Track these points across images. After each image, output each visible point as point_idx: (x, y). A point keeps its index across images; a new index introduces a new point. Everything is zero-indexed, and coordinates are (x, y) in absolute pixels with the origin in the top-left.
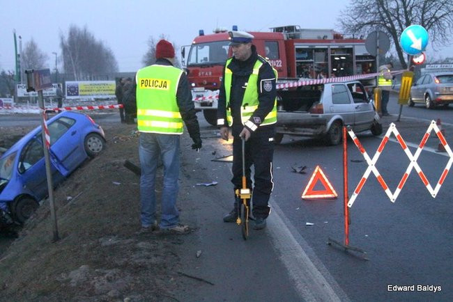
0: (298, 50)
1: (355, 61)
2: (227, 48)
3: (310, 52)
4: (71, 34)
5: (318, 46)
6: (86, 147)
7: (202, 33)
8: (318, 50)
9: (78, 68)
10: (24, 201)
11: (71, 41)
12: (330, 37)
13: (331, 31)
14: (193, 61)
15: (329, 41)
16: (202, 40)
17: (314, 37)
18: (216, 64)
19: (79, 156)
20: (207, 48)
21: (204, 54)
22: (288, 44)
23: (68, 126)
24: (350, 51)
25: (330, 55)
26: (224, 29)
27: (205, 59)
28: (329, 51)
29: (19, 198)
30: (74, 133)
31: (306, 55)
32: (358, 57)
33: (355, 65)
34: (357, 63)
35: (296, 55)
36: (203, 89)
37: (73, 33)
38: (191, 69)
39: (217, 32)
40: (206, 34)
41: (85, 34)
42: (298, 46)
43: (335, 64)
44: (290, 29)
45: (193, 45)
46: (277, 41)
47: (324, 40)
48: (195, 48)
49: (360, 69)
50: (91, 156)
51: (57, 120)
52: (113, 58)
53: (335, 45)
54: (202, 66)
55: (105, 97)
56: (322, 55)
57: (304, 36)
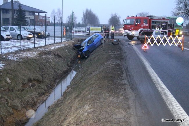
0: (152, 22)
1: (168, 25)
2: (134, 20)
3: (156, 22)
4: (86, 11)
5: (158, 21)
6: (101, 42)
7: (128, 16)
8: (158, 22)
9: (88, 22)
10: (88, 52)
11: (86, 14)
12: (161, 19)
13: (162, 17)
14: (125, 23)
15: (161, 20)
16: (128, 18)
17: (157, 18)
18: (131, 24)
19: (99, 43)
20: (129, 20)
21: (128, 22)
22: (150, 20)
23: (97, 37)
24: (167, 22)
25: (161, 23)
26: (134, 16)
27: (129, 23)
28: (161, 22)
29: (87, 51)
30: (98, 38)
31: (154, 23)
32: (169, 24)
33: (168, 26)
34: (169, 26)
35: (152, 23)
36: (127, 30)
37: (87, 11)
38: (125, 25)
39: (132, 16)
40: (129, 17)
41: (90, 11)
42: (152, 21)
43: (162, 26)
44: (151, 16)
45: (126, 19)
46: (147, 19)
47: (160, 19)
48: (126, 20)
49: (169, 27)
50: (102, 44)
51: (95, 35)
52: (98, 19)
53: (163, 21)
54: (128, 25)
55: (98, 32)
56: (159, 23)
57: (154, 18)
